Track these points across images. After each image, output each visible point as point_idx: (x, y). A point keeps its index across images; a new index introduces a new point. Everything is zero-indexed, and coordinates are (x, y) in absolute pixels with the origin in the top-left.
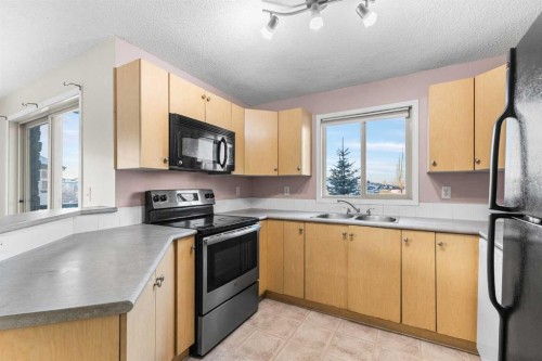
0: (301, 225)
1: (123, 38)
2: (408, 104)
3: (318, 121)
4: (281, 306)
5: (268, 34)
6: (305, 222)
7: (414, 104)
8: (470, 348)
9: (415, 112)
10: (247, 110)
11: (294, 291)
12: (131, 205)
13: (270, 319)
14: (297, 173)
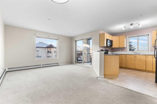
0: (126, 55)
2: (148, 34)
9: (150, 35)
14: (124, 47)
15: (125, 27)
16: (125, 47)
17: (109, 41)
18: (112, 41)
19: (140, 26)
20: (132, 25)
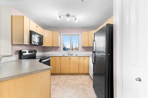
0: (60, 57)
1: (14, 7)
2: (79, 34)
3: (62, 35)
4: (55, 76)
5: (58, 19)
6: (61, 56)
7: (80, 34)
8: (88, 74)
9: (80, 35)
10: (45, 30)
11: (58, 72)
12: (16, 54)
13: (54, 79)
14: (57, 46)
15: (60, 17)
16: (59, 46)
17: (38, 36)
18: (43, 36)
19: (76, 21)
20: (68, 15)
